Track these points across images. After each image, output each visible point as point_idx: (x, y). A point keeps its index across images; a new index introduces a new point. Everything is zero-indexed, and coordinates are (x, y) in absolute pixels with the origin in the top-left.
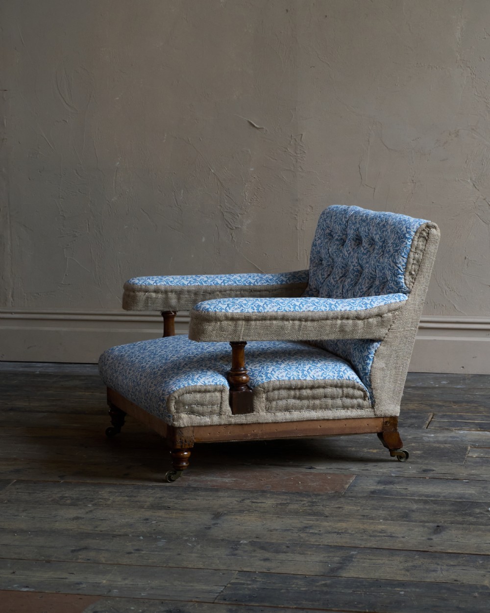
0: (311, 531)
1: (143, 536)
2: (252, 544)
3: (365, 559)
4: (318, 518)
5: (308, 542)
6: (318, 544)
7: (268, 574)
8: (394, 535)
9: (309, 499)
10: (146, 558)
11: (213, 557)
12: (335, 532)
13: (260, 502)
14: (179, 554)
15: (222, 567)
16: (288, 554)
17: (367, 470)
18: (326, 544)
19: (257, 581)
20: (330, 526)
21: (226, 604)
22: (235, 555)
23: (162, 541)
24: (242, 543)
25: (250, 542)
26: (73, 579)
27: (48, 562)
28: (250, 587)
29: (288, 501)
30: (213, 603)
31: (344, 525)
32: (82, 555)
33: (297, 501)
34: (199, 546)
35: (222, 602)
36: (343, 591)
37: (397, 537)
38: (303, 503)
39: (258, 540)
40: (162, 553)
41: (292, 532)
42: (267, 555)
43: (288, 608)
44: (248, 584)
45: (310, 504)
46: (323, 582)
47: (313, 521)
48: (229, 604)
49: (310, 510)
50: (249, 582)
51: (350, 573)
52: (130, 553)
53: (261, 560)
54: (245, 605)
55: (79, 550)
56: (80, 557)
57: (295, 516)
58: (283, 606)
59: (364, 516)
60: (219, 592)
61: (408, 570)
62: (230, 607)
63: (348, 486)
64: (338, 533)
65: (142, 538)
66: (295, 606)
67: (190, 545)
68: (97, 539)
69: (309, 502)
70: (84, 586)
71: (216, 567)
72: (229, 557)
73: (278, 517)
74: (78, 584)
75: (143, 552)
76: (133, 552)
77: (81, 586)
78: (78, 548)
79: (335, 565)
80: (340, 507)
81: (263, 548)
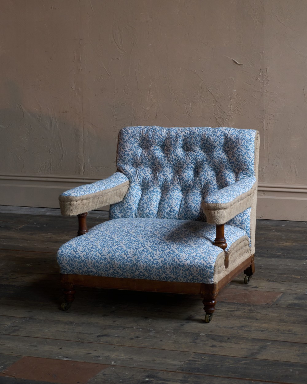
0: (245, 329)
1: (142, 329)
2: (207, 336)
3: (274, 348)
4: (252, 320)
5: (242, 336)
6: (247, 337)
7: (213, 355)
8: (296, 333)
9: (249, 308)
10: (141, 342)
11: (182, 343)
12: (260, 330)
13: (218, 309)
14: (161, 341)
15: (186, 350)
16: (228, 343)
17: (291, 290)
18: (253, 337)
19: (205, 359)
20: (258, 326)
21: (183, 373)
22: (195, 342)
23: (153, 332)
24: (201, 335)
25: (206, 334)
26: (95, 354)
27: (82, 343)
28: (199, 363)
29: (236, 309)
30: (175, 372)
31: (266, 326)
32: (103, 339)
33: (241, 309)
34: (175, 336)
35: (180, 372)
36: (255, 368)
37: (298, 335)
38: (245, 310)
39: (211, 334)
40: (151, 340)
41: (233, 329)
42: (215, 343)
43: (219, 377)
44: (198, 361)
45: (249, 311)
46: (245, 362)
47: (248, 322)
48: (185, 373)
49: (248, 315)
50: (199, 360)
51: (266, 355)
52: (132, 339)
53: (210, 346)
54: (194, 374)
55: (102, 336)
56: (102, 340)
57: (238, 319)
58: (216, 375)
59: (281, 320)
60: (181, 365)
61: (299, 356)
62: (185, 375)
63: (276, 300)
64: (262, 331)
65: (141, 329)
66: (224, 376)
67: (169, 335)
68: (114, 330)
69: (248, 310)
70: (101, 358)
71: (182, 350)
72: (191, 344)
73: (227, 319)
74: (97, 357)
75: (140, 339)
76: (134, 338)
77: (99, 358)
78: (101, 335)
79: (255, 351)
80: (267, 314)
81: (213, 339)
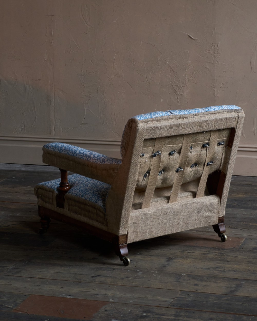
0: (220, 270)
2: (189, 276)
3: (249, 286)
4: (224, 262)
5: (218, 276)
6: (223, 277)
7: (197, 293)
9: (219, 252)
10: (132, 282)
11: (167, 282)
12: (233, 271)
13: (192, 253)
14: (149, 280)
15: (172, 288)
16: (207, 282)
17: (252, 235)
18: (228, 277)
19: (191, 296)
20: (230, 267)
21: (175, 308)
22: (179, 282)
23: (140, 273)
24: (183, 276)
25: (187, 275)
26: (93, 292)
27: (80, 282)
28: (187, 299)
29: (208, 253)
30: (168, 307)
32: (98, 279)
33: (212, 252)
34: (160, 276)
35: (172, 307)
36: (236, 303)
38: (216, 253)
39: (191, 274)
40: (140, 279)
41: (210, 270)
42: (196, 282)
43: (207, 311)
44: (186, 298)
45: (220, 254)
46: (226, 298)
47: (221, 264)
48: (176, 308)
49: (219, 258)
50: (186, 297)
51: (241, 293)
52: (122, 279)
53: (193, 285)
54: (185, 309)
55: (96, 276)
56: (97, 280)
57: (211, 261)
58: (204, 310)
59: (249, 262)
60: (171, 301)
62: (176, 310)
63: (241, 244)
64: (235, 271)
65: (129, 271)
66: (211, 311)
67: (155, 275)
68: (105, 271)
69: (219, 253)
70: (99, 296)
71: (169, 288)
72: (176, 283)
73: (202, 261)
74: (96, 295)
75: (130, 279)
76: (125, 278)
77: (98, 296)
78: (95, 276)
79: (233, 289)
80: (236, 257)
81: (194, 278)
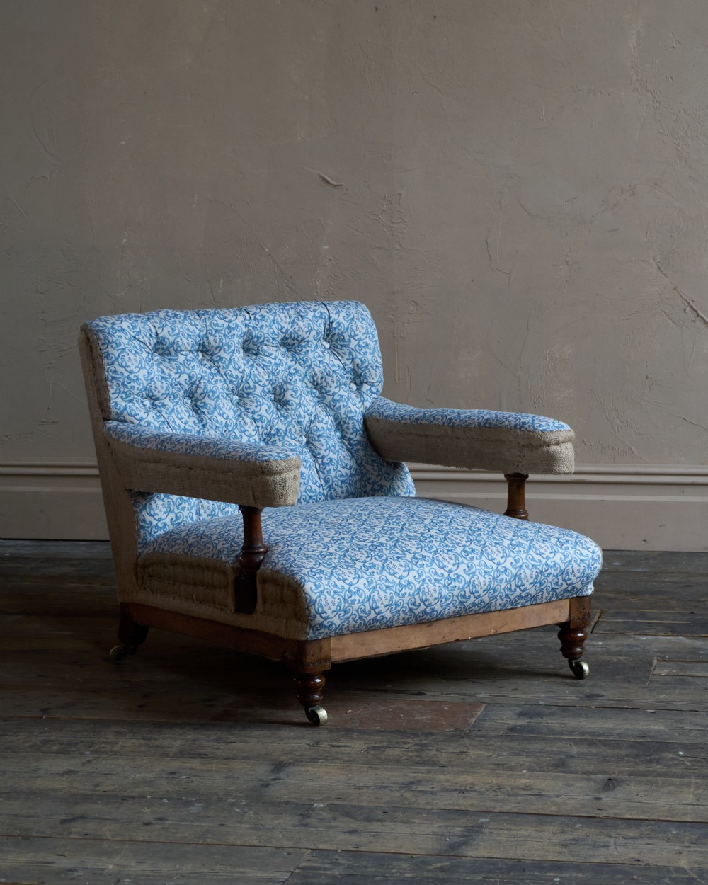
0: (419, 789)
1: (167, 799)
2: (332, 808)
3: (501, 829)
4: (431, 768)
5: (415, 805)
6: (430, 807)
7: (356, 854)
8: (544, 793)
9: (416, 740)
10: (173, 831)
11: (274, 828)
12: (456, 790)
13: (342, 746)
14: (222, 825)
15: (286, 844)
16: (386, 823)
17: (503, 696)
18: (442, 807)
19: (339, 864)
20: (448, 781)
22: (306, 825)
23: (196, 805)
24: (316, 808)
25: (328, 805)
26: (64, 863)
27: (26, 838)
28: (328, 872)
29: (385, 744)
31: (469, 779)
32: (77, 827)
33: (398, 743)
34: (252, 812)
36: (468, 878)
37: (549, 796)
38: (407, 746)
39: (339, 803)
40: (196, 824)
41: (391, 790)
42: (354, 825)
44: (325, 869)
45: (417, 747)
46: (439, 865)
47: (423, 773)
49: (417, 756)
50: (327, 866)
51: (480, 850)
52: (146, 824)
53: (345, 833)
55: (73, 820)
56: (74, 830)
57: (396, 767)
59: (499, 765)
60: (283, 880)
61: (565, 846)
63: (474, 720)
64: (460, 791)
65: (166, 801)
67: (238, 810)
68: (99, 804)
69: (416, 745)
70: (80, 873)
71: (278, 844)
72: (297, 828)
73: (370, 767)
74: (70, 870)
75: (169, 822)
76: (153, 822)
77: (76, 874)
78: (70, 818)
79: (456, 839)
80: (462, 753)
81: (347, 814)
